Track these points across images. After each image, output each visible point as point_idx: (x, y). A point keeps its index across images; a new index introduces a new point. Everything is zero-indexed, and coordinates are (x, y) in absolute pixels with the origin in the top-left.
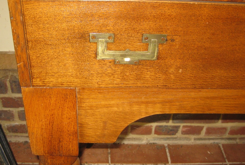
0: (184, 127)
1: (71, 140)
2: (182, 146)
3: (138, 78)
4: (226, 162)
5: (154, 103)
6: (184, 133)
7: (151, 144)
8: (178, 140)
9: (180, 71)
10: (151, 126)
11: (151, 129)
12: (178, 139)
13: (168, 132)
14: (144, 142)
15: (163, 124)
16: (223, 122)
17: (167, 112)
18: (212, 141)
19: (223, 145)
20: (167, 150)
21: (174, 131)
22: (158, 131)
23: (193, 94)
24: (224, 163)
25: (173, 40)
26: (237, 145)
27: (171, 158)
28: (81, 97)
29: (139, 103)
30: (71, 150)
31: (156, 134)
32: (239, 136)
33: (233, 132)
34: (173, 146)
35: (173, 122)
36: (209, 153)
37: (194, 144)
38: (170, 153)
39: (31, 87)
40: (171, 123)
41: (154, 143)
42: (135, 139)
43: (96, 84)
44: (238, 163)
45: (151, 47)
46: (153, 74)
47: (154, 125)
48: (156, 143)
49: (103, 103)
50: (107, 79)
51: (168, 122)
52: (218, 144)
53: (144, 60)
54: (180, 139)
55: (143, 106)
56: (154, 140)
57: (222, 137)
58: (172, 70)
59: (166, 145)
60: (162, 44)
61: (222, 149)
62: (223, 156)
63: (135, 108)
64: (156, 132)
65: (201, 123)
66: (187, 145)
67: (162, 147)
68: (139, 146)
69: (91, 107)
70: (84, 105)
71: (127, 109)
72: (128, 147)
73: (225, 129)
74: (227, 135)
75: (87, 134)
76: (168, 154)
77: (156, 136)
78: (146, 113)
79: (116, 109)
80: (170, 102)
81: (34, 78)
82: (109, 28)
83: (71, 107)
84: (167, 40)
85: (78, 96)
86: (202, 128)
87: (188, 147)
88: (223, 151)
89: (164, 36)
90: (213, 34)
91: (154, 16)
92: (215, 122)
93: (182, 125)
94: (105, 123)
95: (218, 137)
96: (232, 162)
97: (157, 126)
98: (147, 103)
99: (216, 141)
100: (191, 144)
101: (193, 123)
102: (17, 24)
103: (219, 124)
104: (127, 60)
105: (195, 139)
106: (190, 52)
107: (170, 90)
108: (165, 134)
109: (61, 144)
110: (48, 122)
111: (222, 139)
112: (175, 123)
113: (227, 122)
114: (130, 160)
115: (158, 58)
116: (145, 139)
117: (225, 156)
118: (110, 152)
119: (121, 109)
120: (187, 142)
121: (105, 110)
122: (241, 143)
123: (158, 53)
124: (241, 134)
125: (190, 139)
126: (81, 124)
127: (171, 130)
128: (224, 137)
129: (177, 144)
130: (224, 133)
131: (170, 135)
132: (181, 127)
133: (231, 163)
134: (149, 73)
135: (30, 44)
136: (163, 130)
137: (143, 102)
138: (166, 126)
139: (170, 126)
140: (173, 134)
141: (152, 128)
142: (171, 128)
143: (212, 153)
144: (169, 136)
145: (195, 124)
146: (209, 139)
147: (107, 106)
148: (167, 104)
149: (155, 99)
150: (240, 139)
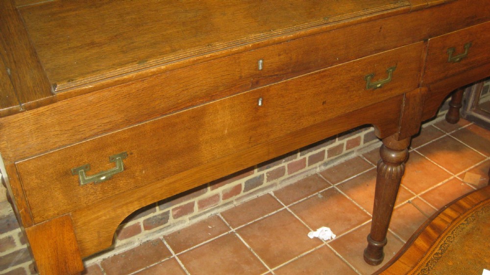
0: (173, 210)
1: (75, 258)
2: (179, 232)
3: (114, 188)
4: (231, 230)
5: (132, 202)
6: (176, 217)
7: (145, 243)
8: (172, 227)
9: (144, 172)
10: (139, 223)
11: (140, 226)
12: (172, 225)
13: (159, 222)
14: (136, 244)
15: (150, 215)
16: (212, 190)
17: (144, 205)
18: (208, 215)
19: (222, 214)
20: (165, 243)
21: (164, 219)
22: (148, 226)
23: (159, 185)
24: (230, 232)
25: (131, 154)
26: (236, 207)
27: (173, 249)
28: (75, 218)
29: (121, 207)
30: (77, 267)
31: (147, 230)
32: (235, 197)
33: (227, 196)
34: (169, 236)
35: (160, 210)
36: (210, 227)
37: (190, 224)
38: (169, 243)
39: (34, 226)
40: (158, 211)
41: (147, 241)
42: (125, 244)
43: (85, 204)
44: (244, 225)
45: (118, 164)
46: (125, 181)
47: (140, 220)
48: (150, 240)
49: (93, 217)
50: (92, 197)
51: (155, 211)
52: (216, 215)
53: (115, 174)
54: (174, 225)
55: (125, 208)
56: (147, 237)
57: (217, 206)
58: (137, 174)
59: (162, 238)
60: (125, 159)
61: (222, 218)
62: (225, 225)
63: (119, 211)
64: (146, 228)
65: (189, 199)
66: (184, 229)
67: (159, 242)
68: (133, 250)
69: (85, 224)
70: (79, 224)
71: (113, 214)
72: (122, 256)
73: (217, 195)
74: (221, 202)
75: (87, 248)
76: (168, 246)
77: (147, 231)
78: (129, 212)
79: (104, 218)
80: (144, 197)
81: (35, 218)
82: (84, 161)
83: (69, 229)
84: (127, 155)
85: (72, 218)
86: (193, 204)
87: (186, 230)
88: (224, 220)
89: (125, 153)
90: (158, 139)
91: (114, 143)
92: (204, 193)
93: (170, 209)
94: (98, 232)
95: (213, 208)
96: (237, 227)
97: (145, 221)
98: (127, 204)
99: (213, 213)
100: (188, 225)
101: (182, 201)
102: (15, 181)
103: (209, 192)
104: (103, 178)
105: (190, 219)
106: (146, 157)
107: (140, 188)
108: (157, 226)
109: (67, 265)
110: (53, 250)
111: (218, 207)
112: (163, 210)
113: (217, 188)
114: (130, 269)
115: (125, 169)
116: (137, 240)
117: (228, 224)
118: (104, 270)
119: (108, 217)
120: (183, 225)
121: (96, 222)
122: (240, 204)
123: (123, 166)
124: (236, 195)
125: (185, 221)
126: (80, 241)
127: (162, 219)
128: (219, 204)
129: (173, 231)
130: (218, 200)
131: (162, 224)
132: (171, 212)
133: (236, 229)
134: (121, 182)
135: (28, 193)
136: (153, 222)
137: (124, 205)
138: (154, 217)
139: (159, 215)
140: (165, 223)
141: (140, 224)
142: (160, 217)
143: (213, 226)
144: (162, 227)
145: (184, 202)
146: (205, 213)
147: (97, 218)
148: (142, 199)
149: (131, 199)
150: (237, 200)
